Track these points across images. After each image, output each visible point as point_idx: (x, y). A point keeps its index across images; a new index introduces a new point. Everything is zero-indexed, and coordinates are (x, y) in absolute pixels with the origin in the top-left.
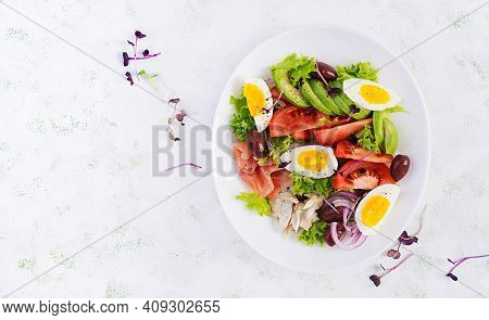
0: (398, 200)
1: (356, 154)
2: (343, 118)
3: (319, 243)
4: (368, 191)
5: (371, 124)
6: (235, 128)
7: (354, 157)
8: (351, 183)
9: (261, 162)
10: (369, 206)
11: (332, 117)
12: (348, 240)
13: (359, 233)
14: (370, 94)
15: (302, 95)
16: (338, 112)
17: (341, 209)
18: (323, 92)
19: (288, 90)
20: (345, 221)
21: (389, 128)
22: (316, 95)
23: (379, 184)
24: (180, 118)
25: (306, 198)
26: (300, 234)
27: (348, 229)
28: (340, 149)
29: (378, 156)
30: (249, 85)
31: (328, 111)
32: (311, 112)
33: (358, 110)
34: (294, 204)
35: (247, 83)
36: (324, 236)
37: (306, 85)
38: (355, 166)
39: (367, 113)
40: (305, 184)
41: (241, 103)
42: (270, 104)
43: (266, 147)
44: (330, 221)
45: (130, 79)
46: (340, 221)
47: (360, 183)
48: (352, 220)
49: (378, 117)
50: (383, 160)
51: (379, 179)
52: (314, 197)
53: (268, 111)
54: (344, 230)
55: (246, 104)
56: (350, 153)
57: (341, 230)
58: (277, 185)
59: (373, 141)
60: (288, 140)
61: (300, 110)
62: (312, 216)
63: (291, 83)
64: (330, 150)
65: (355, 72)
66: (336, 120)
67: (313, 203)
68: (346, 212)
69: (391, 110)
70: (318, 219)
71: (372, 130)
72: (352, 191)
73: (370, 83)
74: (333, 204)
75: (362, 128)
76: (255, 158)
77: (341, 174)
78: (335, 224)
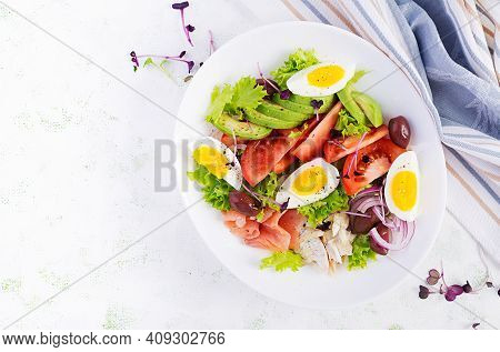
1: (348, 148)
2: (312, 121)
3: (371, 259)
4: (384, 176)
5: (343, 107)
6: (213, 201)
7: (348, 152)
8: (363, 179)
9: (260, 218)
10: (396, 188)
11: (300, 127)
12: (397, 237)
13: (404, 223)
14: (321, 79)
16: (302, 118)
17: (370, 210)
18: (275, 108)
19: (238, 129)
20: (382, 219)
21: (364, 102)
22: (269, 116)
23: (391, 162)
25: (329, 223)
26: (347, 264)
27: (390, 225)
29: (371, 135)
31: (292, 124)
33: (321, 103)
34: (321, 238)
36: (372, 249)
37: (253, 112)
39: (330, 99)
40: (317, 210)
41: (201, 172)
43: (255, 200)
44: (368, 230)
46: (378, 224)
47: (373, 172)
48: (388, 214)
49: (346, 98)
50: (379, 135)
51: (387, 156)
52: (336, 217)
54: (386, 229)
55: (207, 170)
58: (291, 231)
59: (356, 123)
62: (347, 237)
64: (318, 162)
65: (294, 67)
66: (306, 127)
67: (340, 224)
68: (377, 211)
69: (354, 80)
70: (353, 237)
71: (348, 113)
72: (369, 186)
73: (315, 67)
74: (359, 212)
75: (337, 117)
76: (252, 218)
77: (347, 177)
78: (374, 230)
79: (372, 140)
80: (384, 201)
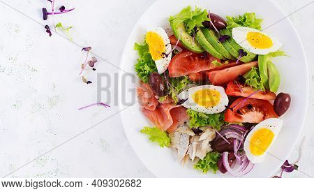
0: (281, 131)
1: (244, 92)
2: (233, 61)
3: (213, 171)
4: (255, 124)
5: (257, 66)
6: (139, 71)
7: (242, 95)
8: (240, 118)
9: (162, 100)
10: (257, 137)
11: (222, 61)
12: (238, 168)
13: (248, 161)
14: (255, 40)
15: (197, 42)
16: (227, 56)
17: (232, 140)
18: (215, 39)
19: (184, 37)
20: (236, 150)
21: (272, 70)
22: (208, 41)
23: (264, 119)
24: (92, 64)
25: (201, 131)
26: (196, 163)
27: (238, 158)
28: (230, 87)
29: (263, 93)
30: (151, 33)
31: (220, 56)
32: (204, 56)
33: (246, 54)
34: (190, 137)
35: (149, 31)
36: (217, 165)
37: (200, 33)
38: (243, 103)
39: (253, 56)
40: (199, 118)
41: (144, 49)
42: (169, 50)
43: (166, 87)
44: (222, 152)
45: (48, 31)
46: (231, 151)
47: (248, 117)
48: (241, 150)
49: (263, 60)
50: (267, 97)
51: (265, 115)
52: (208, 130)
53: (167, 56)
54: (234, 159)
55: (148, 50)
56: (240, 91)
57: (232, 159)
58: (175, 121)
59: (259, 80)
60: (185, 80)
61: (195, 55)
62: (206, 147)
63: (187, 31)
64: (220, 89)
65: (242, 22)
66: (227, 62)
67: (207, 136)
68: (236, 143)
69: (273, 54)
70: (211, 150)
71: (258, 71)
72: (241, 124)
73: (256, 31)
74: (225, 137)
75: (249, 70)
76: (157, 97)
77: (232, 109)
78: (226, 154)
79: (261, 97)
80: (244, 140)
